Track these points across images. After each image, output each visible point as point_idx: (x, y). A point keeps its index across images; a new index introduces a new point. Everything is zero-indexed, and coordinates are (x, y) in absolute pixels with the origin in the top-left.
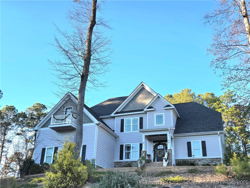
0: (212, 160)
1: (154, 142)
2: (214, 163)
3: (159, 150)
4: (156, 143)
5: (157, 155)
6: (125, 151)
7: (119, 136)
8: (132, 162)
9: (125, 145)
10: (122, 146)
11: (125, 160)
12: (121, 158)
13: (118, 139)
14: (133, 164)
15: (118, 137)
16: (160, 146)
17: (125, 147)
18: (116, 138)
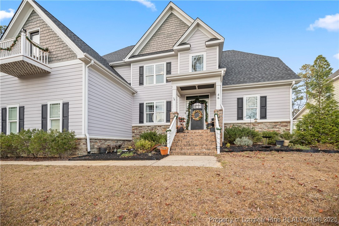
0: (275, 124)
1: (188, 98)
2: (277, 128)
3: (195, 111)
4: (190, 100)
5: (192, 117)
6: (146, 112)
7: (138, 91)
8: (156, 127)
9: (146, 103)
10: (141, 105)
11: (146, 123)
12: (141, 121)
13: (135, 95)
14: (158, 129)
15: (136, 92)
16: (197, 104)
17: (146, 106)
18: (133, 93)
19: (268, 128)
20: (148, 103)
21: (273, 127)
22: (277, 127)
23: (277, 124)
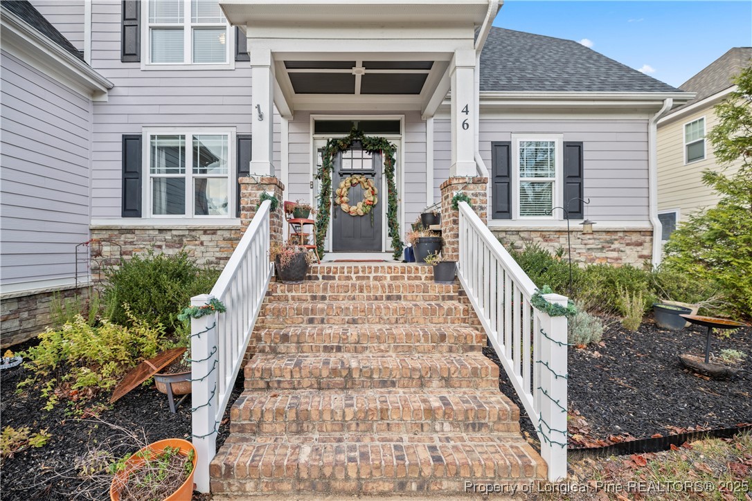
0: (604, 236)
1: (321, 127)
2: (614, 250)
3: (348, 178)
4: (331, 136)
5: (338, 201)
6: (153, 172)
7: (116, 82)
8: (194, 233)
9: (153, 137)
10: (131, 145)
11: (150, 218)
12: (131, 207)
13: (105, 98)
14: (202, 243)
15: (109, 89)
16: (357, 154)
17: (153, 148)
18: (95, 92)
19: (589, 249)
20: (160, 137)
21: (603, 248)
22: (613, 246)
23: (613, 237)
